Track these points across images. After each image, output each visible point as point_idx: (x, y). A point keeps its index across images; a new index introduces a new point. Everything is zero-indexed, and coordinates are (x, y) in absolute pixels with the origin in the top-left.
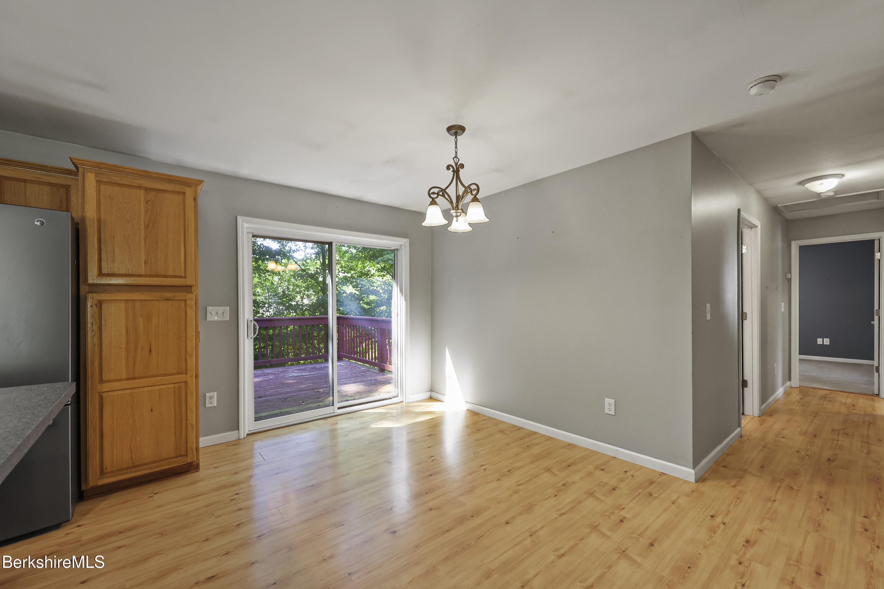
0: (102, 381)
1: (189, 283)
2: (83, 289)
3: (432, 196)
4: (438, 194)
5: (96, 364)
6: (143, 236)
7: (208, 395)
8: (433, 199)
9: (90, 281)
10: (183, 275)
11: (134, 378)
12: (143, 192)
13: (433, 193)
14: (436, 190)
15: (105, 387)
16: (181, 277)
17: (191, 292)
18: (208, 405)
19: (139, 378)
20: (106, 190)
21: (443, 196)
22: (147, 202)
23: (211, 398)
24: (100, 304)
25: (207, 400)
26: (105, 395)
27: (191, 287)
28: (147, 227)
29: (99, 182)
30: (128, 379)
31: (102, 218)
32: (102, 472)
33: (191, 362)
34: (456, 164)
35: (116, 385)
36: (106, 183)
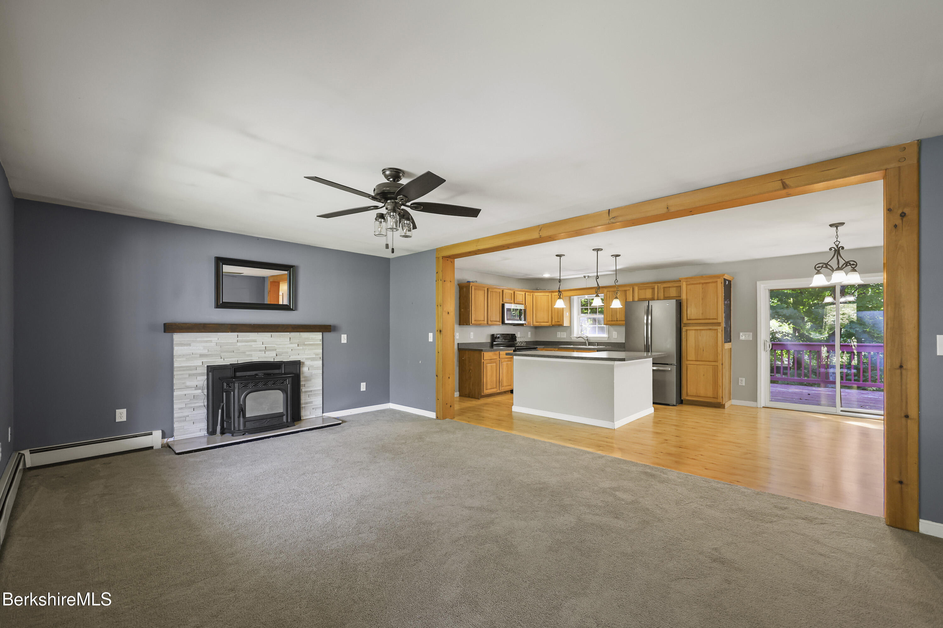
0: (687, 360)
1: (719, 321)
2: (682, 325)
3: (818, 269)
4: (822, 267)
5: (685, 354)
6: (701, 303)
7: (740, 379)
8: (818, 270)
9: (684, 322)
10: (717, 318)
11: (698, 361)
12: (701, 285)
13: (818, 267)
14: (821, 265)
15: (688, 362)
16: (715, 319)
17: (720, 326)
18: (740, 384)
19: (699, 361)
20: (689, 287)
21: (826, 267)
22: (703, 289)
23: (741, 381)
24: (687, 330)
25: (740, 381)
26: (688, 365)
27: (720, 323)
28: (702, 299)
29: (687, 285)
30: (696, 361)
31: (688, 298)
32: (687, 395)
33: (720, 357)
34: (837, 246)
35: (691, 362)
36: (689, 285)
